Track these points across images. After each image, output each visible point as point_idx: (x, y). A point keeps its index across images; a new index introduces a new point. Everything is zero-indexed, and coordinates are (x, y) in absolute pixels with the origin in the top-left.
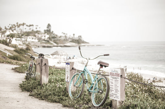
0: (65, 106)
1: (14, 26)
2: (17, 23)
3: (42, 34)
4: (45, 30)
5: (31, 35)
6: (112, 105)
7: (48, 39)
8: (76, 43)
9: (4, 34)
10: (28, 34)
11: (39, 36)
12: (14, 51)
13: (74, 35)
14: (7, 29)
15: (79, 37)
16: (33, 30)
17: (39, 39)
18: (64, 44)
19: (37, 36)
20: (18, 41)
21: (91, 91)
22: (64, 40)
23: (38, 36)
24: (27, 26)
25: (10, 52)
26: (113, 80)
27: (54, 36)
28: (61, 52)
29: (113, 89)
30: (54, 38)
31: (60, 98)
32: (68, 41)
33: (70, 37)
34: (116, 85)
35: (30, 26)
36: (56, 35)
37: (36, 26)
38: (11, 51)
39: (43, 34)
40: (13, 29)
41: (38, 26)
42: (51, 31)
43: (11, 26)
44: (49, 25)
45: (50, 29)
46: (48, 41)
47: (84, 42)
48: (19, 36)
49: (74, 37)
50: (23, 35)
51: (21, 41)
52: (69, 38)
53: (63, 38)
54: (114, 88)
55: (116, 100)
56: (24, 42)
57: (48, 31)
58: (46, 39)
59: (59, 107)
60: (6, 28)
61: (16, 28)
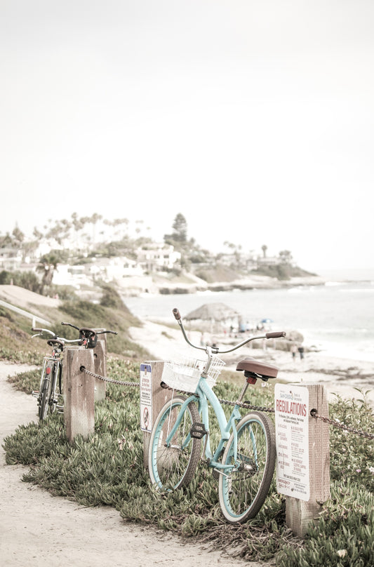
0: (129, 520)
1: (63, 226)
2: (74, 216)
3: (158, 248)
4: (166, 237)
5: (119, 255)
6: (285, 516)
7: (179, 267)
8: (273, 277)
9: (32, 251)
10: (109, 250)
11: (148, 257)
12: (61, 308)
13: (264, 248)
14: (41, 236)
15: (283, 256)
16: (126, 237)
17: (147, 266)
18: (232, 279)
19: (139, 257)
20: (76, 276)
21: (219, 465)
22: (232, 266)
23: (145, 256)
24: (106, 222)
25: (47, 312)
26: (285, 427)
27: (196, 253)
28: (220, 310)
29: (287, 460)
30: (195, 260)
31: (120, 490)
32: (246, 272)
33: (252, 257)
34: (297, 445)
35: (118, 222)
36: (206, 252)
37: (137, 222)
38: (50, 309)
39: (160, 250)
40: (61, 235)
41: (142, 222)
42: (188, 239)
43: (53, 225)
44: (180, 219)
45: (184, 231)
46: (177, 273)
47: (298, 273)
48: (81, 257)
49: (265, 257)
50: (93, 255)
51: (87, 275)
52: (247, 261)
53: (227, 262)
54: (290, 457)
55: (298, 500)
56: (97, 278)
57: (178, 239)
58: (170, 266)
59: (111, 522)
60: (36, 233)
61: (72, 230)
